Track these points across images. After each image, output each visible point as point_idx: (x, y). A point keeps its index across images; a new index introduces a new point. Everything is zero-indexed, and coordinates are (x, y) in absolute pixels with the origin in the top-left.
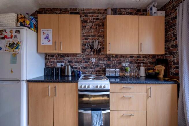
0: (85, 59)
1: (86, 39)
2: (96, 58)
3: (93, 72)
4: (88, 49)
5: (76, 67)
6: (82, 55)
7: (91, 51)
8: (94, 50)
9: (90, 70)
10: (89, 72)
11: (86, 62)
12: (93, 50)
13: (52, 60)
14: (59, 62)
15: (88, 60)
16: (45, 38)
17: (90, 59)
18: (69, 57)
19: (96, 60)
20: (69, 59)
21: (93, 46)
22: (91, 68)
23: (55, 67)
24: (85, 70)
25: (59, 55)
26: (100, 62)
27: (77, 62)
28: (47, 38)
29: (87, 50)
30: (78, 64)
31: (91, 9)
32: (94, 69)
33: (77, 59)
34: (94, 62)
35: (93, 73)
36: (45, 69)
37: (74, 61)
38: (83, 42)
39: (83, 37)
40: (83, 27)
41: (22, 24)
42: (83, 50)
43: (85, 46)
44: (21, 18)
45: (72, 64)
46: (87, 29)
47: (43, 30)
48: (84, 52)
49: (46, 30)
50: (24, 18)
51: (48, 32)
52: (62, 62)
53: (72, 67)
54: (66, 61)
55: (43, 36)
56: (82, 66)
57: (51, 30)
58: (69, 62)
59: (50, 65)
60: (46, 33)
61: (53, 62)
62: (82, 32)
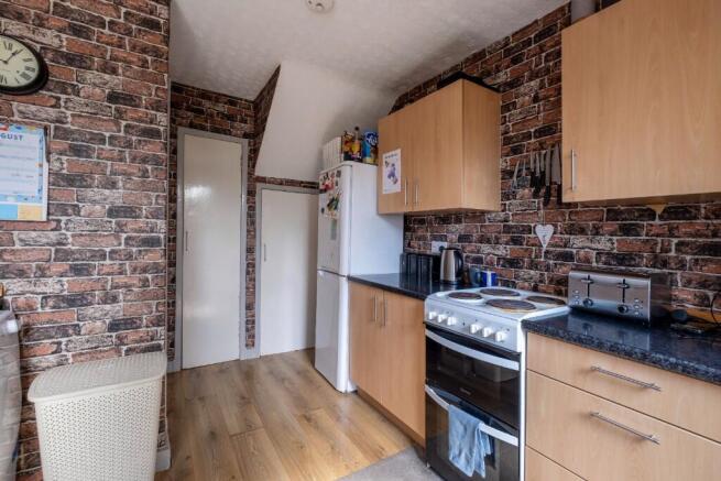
0: (510, 227)
1: (515, 151)
2: (555, 226)
3: (541, 282)
4: (524, 187)
5: (482, 258)
6: (502, 214)
7: (536, 195)
8: (549, 189)
9: (532, 272)
10: (525, 280)
11: (515, 241)
12: (543, 191)
13: (420, 233)
14: (435, 238)
15: (523, 232)
16: (389, 177)
17: (530, 230)
18: (461, 222)
19: (555, 233)
21: (543, 174)
22: (533, 265)
23: (428, 252)
24: (510, 273)
25: (436, 218)
26: (578, 241)
27: (483, 239)
28: (392, 175)
29: (520, 192)
30: (486, 248)
31: (536, 22)
32: (548, 268)
33: (483, 230)
34: (548, 239)
35: (541, 286)
36: (402, 256)
37: (475, 236)
38: (504, 164)
39: (504, 145)
40: (505, 108)
41: (348, 157)
42: (506, 196)
43: (511, 177)
44: (347, 141)
45: (469, 247)
46: (518, 111)
47: (385, 157)
48: (507, 202)
49: (390, 154)
50: (352, 140)
51: (394, 158)
52: (443, 238)
53: (458, 255)
54: (455, 237)
55: (386, 171)
56: (500, 253)
57: (399, 151)
58: (462, 238)
59: (417, 247)
60: (390, 161)
61: (423, 238)
62: (502, 128)
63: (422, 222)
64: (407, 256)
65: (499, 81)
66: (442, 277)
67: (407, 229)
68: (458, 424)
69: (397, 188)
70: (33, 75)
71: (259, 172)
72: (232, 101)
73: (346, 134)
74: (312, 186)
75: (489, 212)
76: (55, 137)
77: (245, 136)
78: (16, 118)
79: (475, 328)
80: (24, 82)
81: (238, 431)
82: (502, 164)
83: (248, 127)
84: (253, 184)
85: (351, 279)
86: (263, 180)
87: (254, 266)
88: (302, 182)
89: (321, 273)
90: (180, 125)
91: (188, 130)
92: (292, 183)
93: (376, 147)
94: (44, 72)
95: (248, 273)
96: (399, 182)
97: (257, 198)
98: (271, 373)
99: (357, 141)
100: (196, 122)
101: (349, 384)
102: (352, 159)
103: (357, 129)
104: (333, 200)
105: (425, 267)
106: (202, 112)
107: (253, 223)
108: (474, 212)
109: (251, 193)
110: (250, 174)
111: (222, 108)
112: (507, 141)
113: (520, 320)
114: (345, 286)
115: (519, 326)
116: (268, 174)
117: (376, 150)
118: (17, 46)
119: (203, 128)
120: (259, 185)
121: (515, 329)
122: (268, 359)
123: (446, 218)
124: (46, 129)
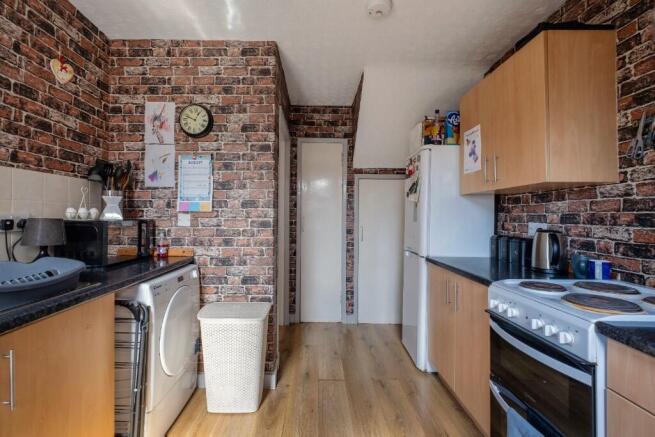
0: (634, 203)
1: (638, 101)
5: (593, 243)
6: (622, 187)
11: (643, 221)
13: (515, 213)
14: (532, 219)
16: (471, 154)
18: (563, 199)
20: (562, 206)
23: (524, 235)
25: (532, 196)
27: (592, 220)
30: (598, 231)
33: (594, 208)
36: (492, 239)
37: (583, 216)
38: (624, 120)
39: (622, 95)
40: (625, 46)
41: (428, 140)
42: (626, 162)
43: (634, 136)
44: (428, 126)
45: (575, 230)
46: (644, 45)
47: (466, 135)
48: (629, 170)
49: (471, 131)
50: (433, 124)
51: (474, 135)
52: (542, 219)
53: (554, 238)
54: (556, 217)
55: (467, 149)
56: (618, 237)
57: (478, 127)
58: (564, 219)
59: (512, 229)
60: (471, 139)
61: (519, 219)
62: (619, 74)
63: (517, 201)
64: (497, 239)
65: (614, 14)
66: (533, 264)
67: (499, 208)
68: (516, 431)
69: (478, 166)
70: (206, 124)
71: (356, 165)
72: (335, 110)
73: (427, 119)
74: (401, 172)
75: (601, 184)
76: (217, 159)
77: (346, 136)
78: (200, 151)
79: (535, 324)
80: (203, 129)
81: (325, 378)
82: (620, 120)
83: (347, 129)
84: (352, 175)
85: (428, 260)
86: (360, 171)
87: (353, 245)
88: (395, 170)
89: (407, 254)
90: (300, 136)
91: (305, 139)
92: (385, 171)
93: (458, 126)
94: (211, 120)
95: (348, 251)
96: (480, 159)
97: (355, 187)
98: (363, 338)
99: (437, 125)
100: (311, 132)
101: (428, 364)
102: (433, 143)
103: (437, 112)
104: (414, 184)
105: (516, 252)
106: (312, 124)
107: (352, 208)
108: (581, 186)
109: (350, 183)
110: (350, 167)
111: (328, 117)
112: (626, 88)
113: (595, 321)
114: (424, 267)
115: (592, 329)
116: (364, 166)
117: (458, 129)
118: (200, 109)
119: (314, 136)
120: (357, 176)
121: (585, 332)
122: (364, 326)
123: (546, 194)
124: (212, 155)
